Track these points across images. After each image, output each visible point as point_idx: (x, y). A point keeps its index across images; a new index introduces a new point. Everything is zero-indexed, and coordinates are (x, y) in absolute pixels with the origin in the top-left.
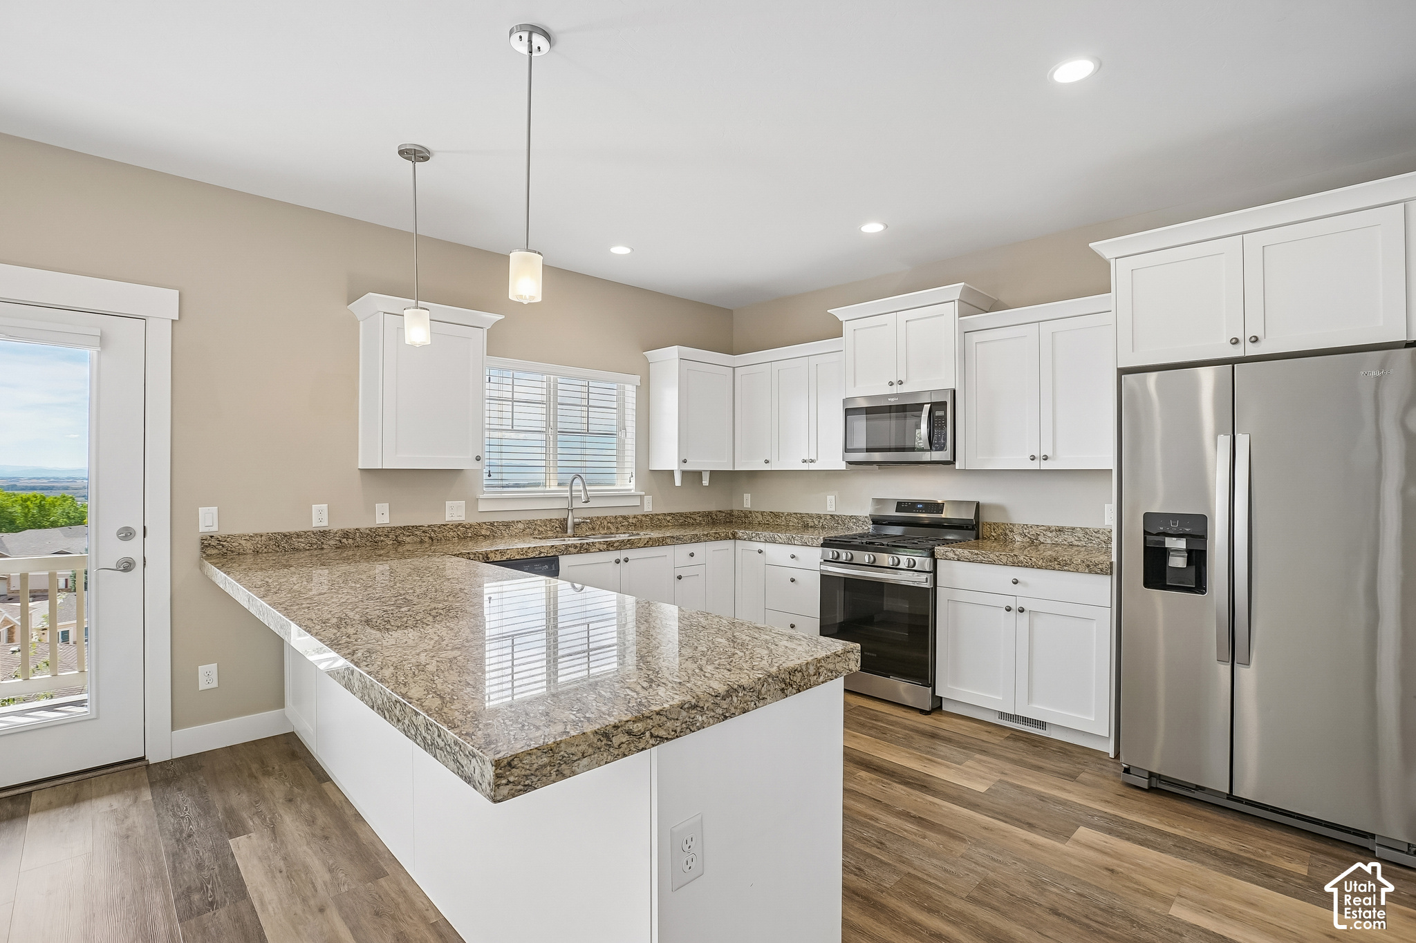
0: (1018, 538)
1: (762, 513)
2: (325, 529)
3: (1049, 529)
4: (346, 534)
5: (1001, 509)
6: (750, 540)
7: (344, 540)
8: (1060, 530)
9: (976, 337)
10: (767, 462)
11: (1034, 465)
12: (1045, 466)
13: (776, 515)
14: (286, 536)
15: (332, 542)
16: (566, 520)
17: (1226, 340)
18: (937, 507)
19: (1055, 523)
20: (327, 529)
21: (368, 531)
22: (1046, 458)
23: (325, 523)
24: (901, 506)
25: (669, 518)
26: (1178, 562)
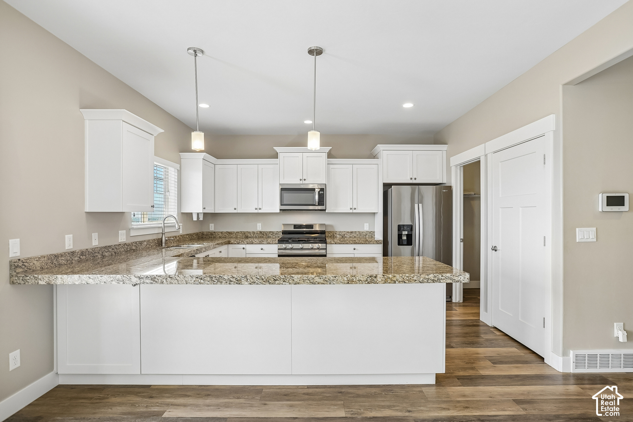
0: (338, 236)
1: (222, 233)
2: (71, 250)
3: (348, 232)
4: (82, 253)
5: (331, 226)
6: (238, 244)
7: (81, 257)
8: (352, 232)
9: (331, 166)
10: (235, 209)
11: (351, 211)
12: (355, 211)
13: (230, 233)
14: (56, 256)
15: (76, 259)
16: (162, 239)
17: (409, 178)
18: (311, 226)
19: (350, 230)
20: (74, 250)
21: (91, 251)
22: (355, 209)
23: (71, 247)
24: (295, 226)
25: (187, 236)
26: (405, 238)
